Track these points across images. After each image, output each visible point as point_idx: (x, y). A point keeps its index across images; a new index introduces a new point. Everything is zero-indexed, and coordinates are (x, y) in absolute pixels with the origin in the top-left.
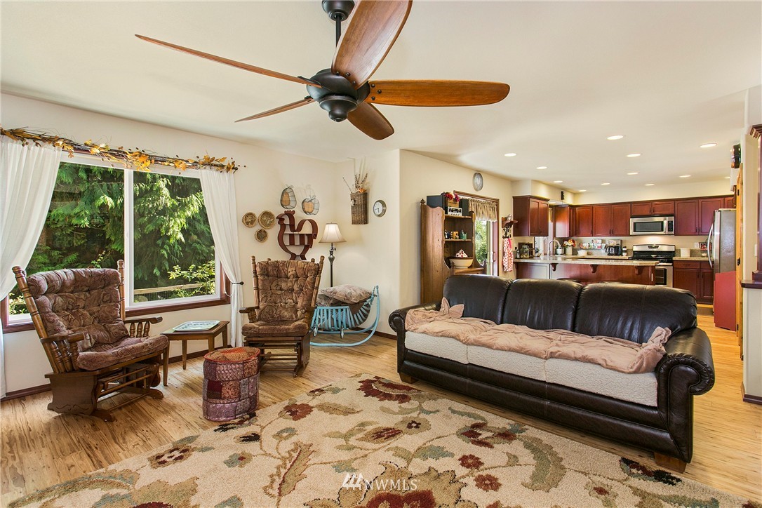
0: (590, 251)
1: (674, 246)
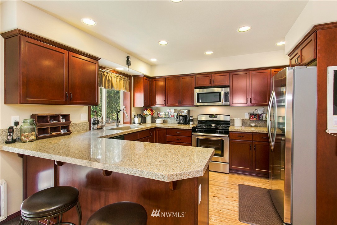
0: (166, 119)
1: (229, 116)
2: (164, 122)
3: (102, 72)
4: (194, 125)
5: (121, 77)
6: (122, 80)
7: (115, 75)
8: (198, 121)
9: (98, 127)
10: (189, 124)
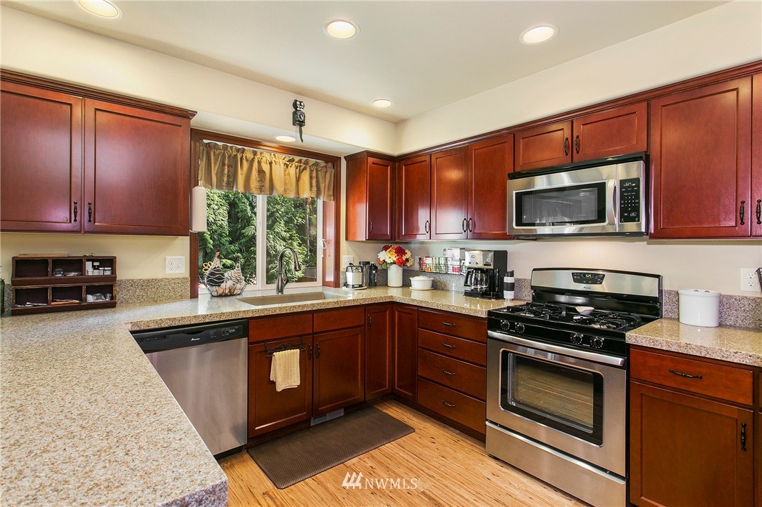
1: (658, 276)
2: (436, 286)
3: (238, 150)
4: (518, 303)
5: (303, 161)
6: (308, 169)
7: (281, 159)
8: (532, 287)
9: (220, 291)
10: (500, 296)
